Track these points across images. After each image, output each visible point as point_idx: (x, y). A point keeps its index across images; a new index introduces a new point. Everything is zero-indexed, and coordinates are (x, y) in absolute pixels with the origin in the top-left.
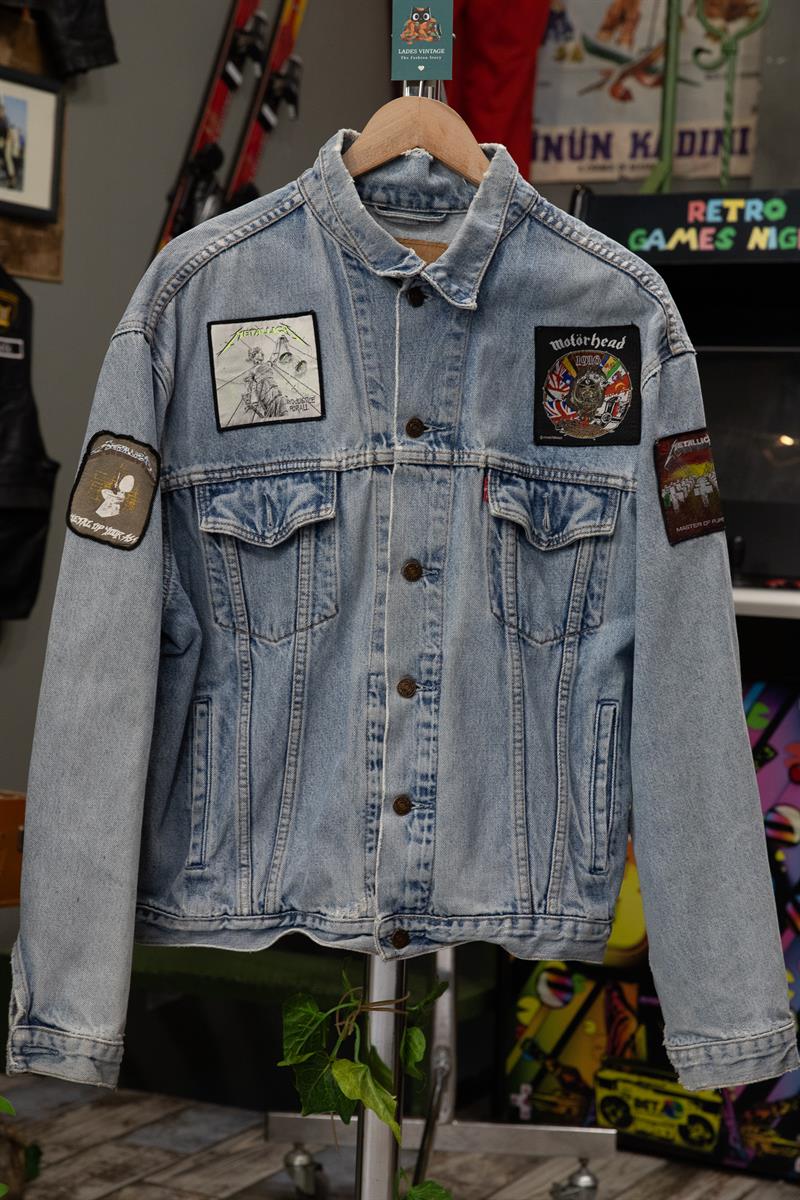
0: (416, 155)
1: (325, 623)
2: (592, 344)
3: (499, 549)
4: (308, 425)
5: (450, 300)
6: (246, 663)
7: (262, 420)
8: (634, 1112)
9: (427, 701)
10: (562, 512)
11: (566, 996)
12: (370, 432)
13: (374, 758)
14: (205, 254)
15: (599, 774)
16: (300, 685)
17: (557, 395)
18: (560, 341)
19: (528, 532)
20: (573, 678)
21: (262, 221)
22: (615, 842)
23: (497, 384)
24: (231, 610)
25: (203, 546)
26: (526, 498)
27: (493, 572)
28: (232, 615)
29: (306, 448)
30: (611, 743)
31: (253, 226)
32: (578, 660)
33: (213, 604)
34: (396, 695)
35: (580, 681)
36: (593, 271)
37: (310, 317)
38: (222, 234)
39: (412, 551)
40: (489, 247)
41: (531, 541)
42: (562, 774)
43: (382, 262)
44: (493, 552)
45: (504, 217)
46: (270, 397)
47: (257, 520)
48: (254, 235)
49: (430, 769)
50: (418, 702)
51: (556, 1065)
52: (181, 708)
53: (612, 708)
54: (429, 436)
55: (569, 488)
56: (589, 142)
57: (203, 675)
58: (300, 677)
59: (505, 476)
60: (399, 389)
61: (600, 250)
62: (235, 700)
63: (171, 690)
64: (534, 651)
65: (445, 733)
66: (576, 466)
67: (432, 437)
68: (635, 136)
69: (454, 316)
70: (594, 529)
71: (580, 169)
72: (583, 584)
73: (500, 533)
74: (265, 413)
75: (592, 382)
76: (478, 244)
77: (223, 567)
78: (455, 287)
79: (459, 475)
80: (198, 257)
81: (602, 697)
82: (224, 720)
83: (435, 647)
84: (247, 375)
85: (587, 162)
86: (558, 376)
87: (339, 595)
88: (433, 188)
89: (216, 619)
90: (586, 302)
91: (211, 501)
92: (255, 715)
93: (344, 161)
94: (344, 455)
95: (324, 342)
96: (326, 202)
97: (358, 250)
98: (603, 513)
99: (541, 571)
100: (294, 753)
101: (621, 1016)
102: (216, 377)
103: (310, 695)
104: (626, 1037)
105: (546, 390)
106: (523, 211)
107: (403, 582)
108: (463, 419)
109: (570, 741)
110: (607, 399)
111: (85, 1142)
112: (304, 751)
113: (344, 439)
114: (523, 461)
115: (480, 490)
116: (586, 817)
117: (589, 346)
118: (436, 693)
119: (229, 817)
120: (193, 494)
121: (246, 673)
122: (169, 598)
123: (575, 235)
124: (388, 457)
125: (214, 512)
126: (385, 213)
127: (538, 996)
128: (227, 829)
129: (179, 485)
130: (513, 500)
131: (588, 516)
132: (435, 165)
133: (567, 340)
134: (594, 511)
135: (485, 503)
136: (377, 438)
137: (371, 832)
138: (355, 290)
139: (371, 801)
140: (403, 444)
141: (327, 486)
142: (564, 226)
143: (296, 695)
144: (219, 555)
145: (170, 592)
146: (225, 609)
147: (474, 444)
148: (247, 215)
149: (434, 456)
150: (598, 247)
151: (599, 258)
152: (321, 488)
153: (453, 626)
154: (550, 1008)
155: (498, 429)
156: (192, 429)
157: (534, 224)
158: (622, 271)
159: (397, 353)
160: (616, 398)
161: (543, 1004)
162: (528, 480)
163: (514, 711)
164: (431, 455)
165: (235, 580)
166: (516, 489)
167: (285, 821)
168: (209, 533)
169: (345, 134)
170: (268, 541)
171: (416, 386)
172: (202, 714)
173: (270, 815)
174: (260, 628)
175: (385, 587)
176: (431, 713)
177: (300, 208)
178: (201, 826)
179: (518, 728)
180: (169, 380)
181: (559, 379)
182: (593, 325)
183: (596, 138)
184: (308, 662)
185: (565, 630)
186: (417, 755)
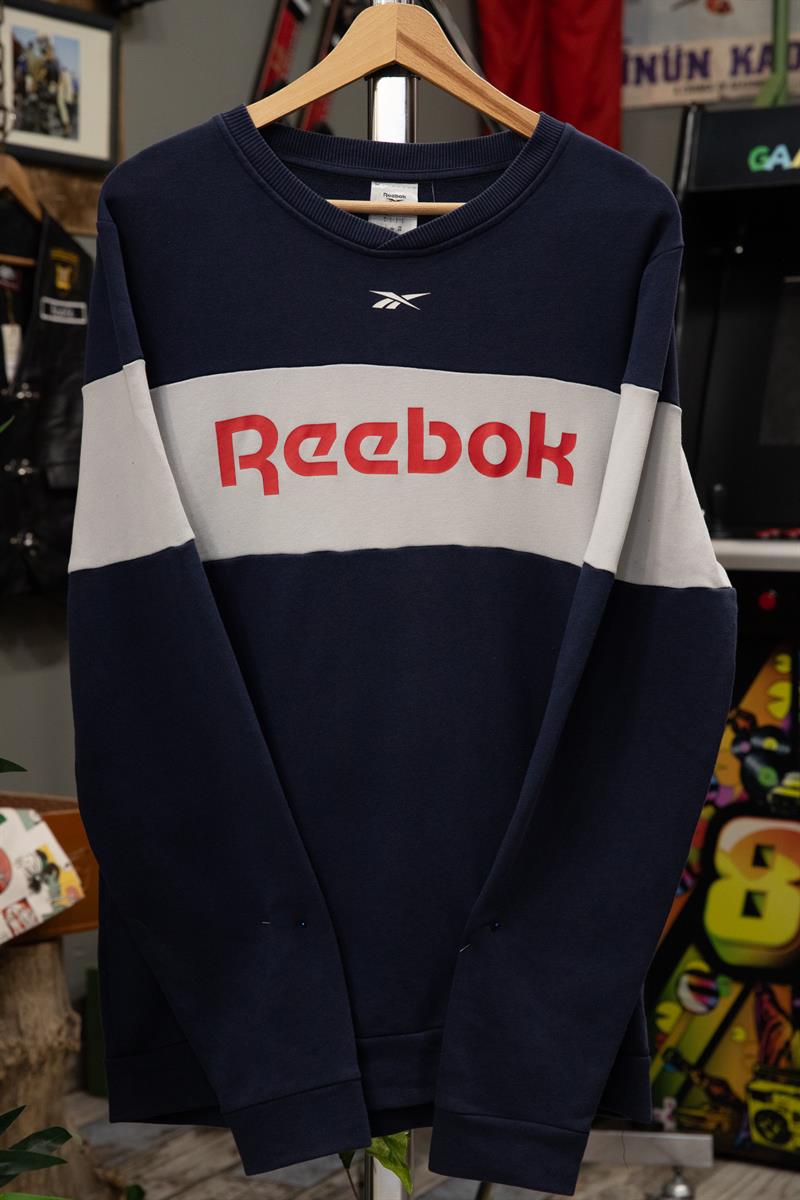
8: (792, 1126)
11: (711, 1001)
51: (703, 1076)
56: (685, 61)
68: (735, 51)
71: (677, 91)
85: (683, 83)
101: (774, 1021)
104: (779, 1044)
111: (192, 1175)
127: (679, 1001)
154: (694, 1014)
161: (684, 1010)
183: (692, 56)
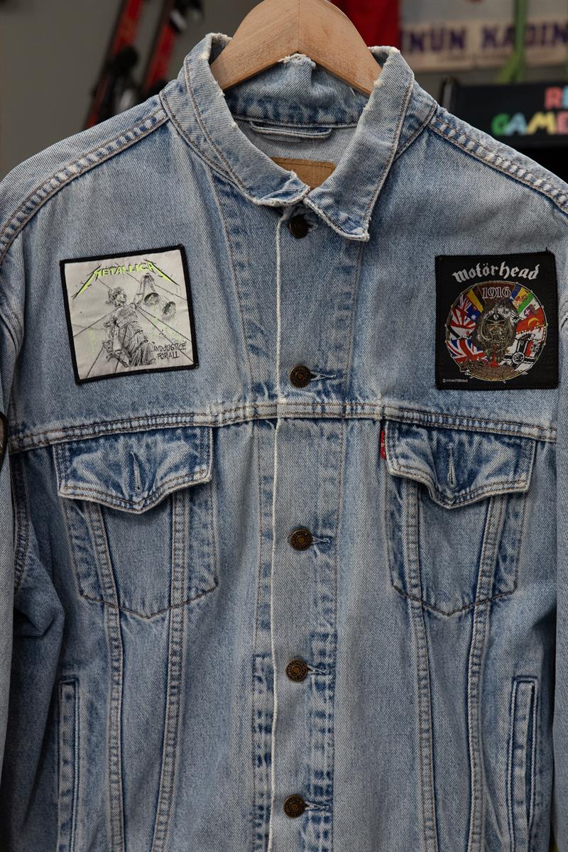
0: (296, 61)
1: (203, 597)
2: (501, 274)
3: (399, 510)
4: (179, 374)
5: (338, 231)
6: (116, 640)
7: (126, 370)
9: (321, 687)
10: (470, 465)
12: (249, 381)
13: (261, 752)
14: (54, 182)
15: (517, 761)
16: (176, 668)
17: (462, 332)
18: (465, 271)
19: (432, 490)
20: (485, 651)
21: (119, 143)
22: (536, 836)
23: (394, 322)
24: (98, 580)
25: (63, 513)
26: (429, 451)
27: (393, 538)
28: (100, 587)
29: (177, 401)
30: (530, 726)
31: (110, 149)
32: (490, 630)
33: (78, 574)
34: (284, 678)
35: (493, 654)
36: (503, 192)
37: (178, 252)
38: (74, 159)
39: (300, 517)
40: (382, 167)
41: (436, 500)
42: (475, 764)
43: (259, 187)
44: (392, 514)
45: (398, 132)
46: (135, 344)
47: (123, 481)
48: (110, 159)
49: (325, 765)
50: (310, 687)
52: (43, 696)
53: (530, 686)
54: (317, 384)
55: (477, 438)
56: (447, 38)
57: (68, 653)
58: (176, 659)
59: (404, 427)
60: (282, 334)
61: (509, 167)
62: (105, 681)
63: (30, 677)
64: (441, 624)
65: (342, 725)
66: (484, 413)
67: (320, 387)
68: (485, 30)
69: (344, 247)
70: (506, 486)
71: (440, 59)
72: (494, 544)
73: (399, 493)
74: (130, 362)
75: (501, 318)
76: (370, 164)
77: (87, 533)
78: (343, 215)
79: (352, 428)
80: (47, 187)
81: (518, 673)
82: (92, 704)
83: (328, 625)
84: (108, 319)
85: (445, 53)
86: (462, 311)
87: (218, 564)
88: (317, 100)
89: (82, 592)
90: (494, 227)
91: (71, 461)
92: (127, 700)
93: (213, 72)
94: (221, 409)
95: (194, 281)
96: (193, 119)
97: (231, 174)
98: (517, 466)
99: (447, 533)
100: (171, 742)
102: (73, 322)
103: (188, 677)
105: (449, 327)
106: (421, 124)
107: (290, 553)
108: (355, 365)
109: (482, 723)
110: (518, 336)
112: (183, 740)
113: (219, 391)
114: (424, 408)
115: (376, 446)
116: (503, 811)
117: (497, 276)
118: (331, 677)
119: (98, 817)
120: (50, 454)
121: (116, 652)
122: (24, 575)
123: (480, 150)
124: (269, 410)
125: (74, 475)
126: (261, 129)
128: (97, 830)
129: (34, 444)
130: (414, 456)
131: (500, 470)
132: (318, 72)
133: (472, 270)
134: (506, 464)
135: (382, 460)
136: (258, 389)
137: (260, 837)
138: (229, 219)
139: (259, 802)
140: (287, 396)
141: (202, 444)
142: (468, 140)
143: (173, 679)
144: (82, 521)
145: (26, 568)
146: (92, 580)
147: (368, 393)
148: (102, 136)
149: (323, 409)
150: (507, 164)
151: (508, 177)
152: (195, 447)
153: (348, 603)
155: (395, 374)
156: (47, 382)
157: (434, 139)
158: (535, 190)
159: (278, 293)
160: (530, 335)
162: (430, 429)
163: (420, 697)
164: (319, 407)
165: (101, 548)
166: (417, 442)
167: (163, 819)
168: (70, 500)
169: (213, 39)
170: (136, 507)
171: (301, 329)
172: (68, 697)
173: (146, 811)
174: (130, 601)
175: (271, 557)
176: (325, 700)
177: (164, 127)
178: (68, 825)
179: (424, 717)
180: (17, 329)
181: (462, 315)
182: (503, 252)
183: (452, 33)
184: (185, 641)
185: (475, 597)
186: (310, 749)
